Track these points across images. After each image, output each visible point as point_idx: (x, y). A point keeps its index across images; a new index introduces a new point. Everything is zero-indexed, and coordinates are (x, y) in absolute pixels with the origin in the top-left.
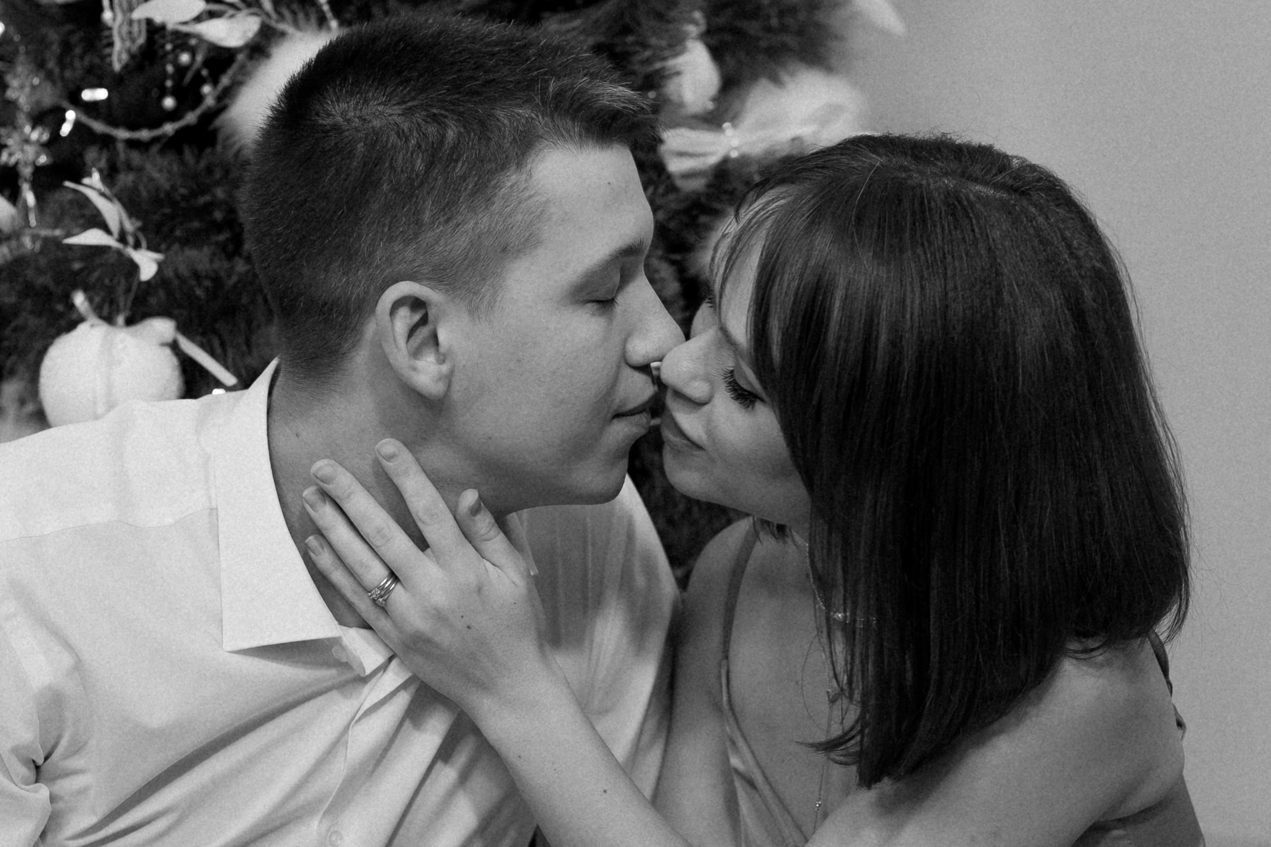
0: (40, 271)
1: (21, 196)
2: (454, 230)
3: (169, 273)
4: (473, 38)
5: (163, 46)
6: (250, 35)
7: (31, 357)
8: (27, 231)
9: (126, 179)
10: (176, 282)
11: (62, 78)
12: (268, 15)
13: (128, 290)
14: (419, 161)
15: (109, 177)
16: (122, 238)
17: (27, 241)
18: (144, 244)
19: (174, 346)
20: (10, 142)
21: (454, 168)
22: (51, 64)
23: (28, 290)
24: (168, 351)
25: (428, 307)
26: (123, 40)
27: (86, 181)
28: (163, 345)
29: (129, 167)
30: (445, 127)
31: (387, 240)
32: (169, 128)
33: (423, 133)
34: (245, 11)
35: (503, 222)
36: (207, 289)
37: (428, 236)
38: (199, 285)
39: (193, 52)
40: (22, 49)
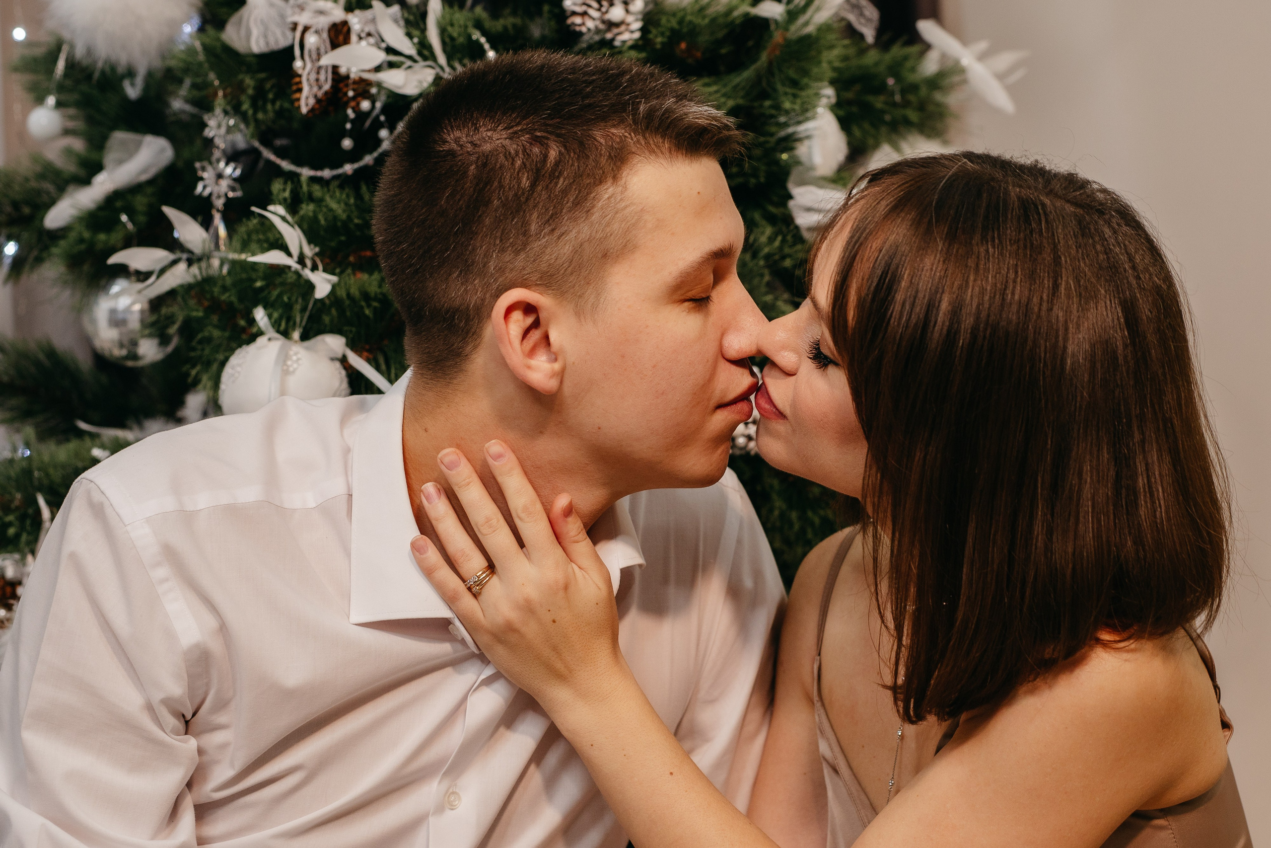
0: (225, 289)
1: (213, 222)
2: (559, 238)
3: (341, 293)
4: (573, 70)
5: (346, 94)
6: (425, 85)
7: (215, 367)
8: (216, 254)
9: (307, 209)
10: (347, 302)
11: (256, 121)
12: (442, 68)
13: (303, 310)
14: (525, 179)
15: (293, 206)
16: (301, 260)
17: (216, 263)
18: (321, 267)
19: (344, 360)
20: (205, 175)
21: (556, 184)
22: (245, 106)
23: (215, 306)
24: (338, 364)
25: (539, 311)
26: (311, 86)
27: (271, 208)
28: (332, 359)
29: (311, 198)
30: (547, 147)
31: (498, 252)
32: (348, 168)
33: (527, 154)
34: (422, 63)
35: (602, 231)
36: (375, 308)
37: (536, 246)
38: (369, 306)
39: (373, 100)
40: (220, 93)
